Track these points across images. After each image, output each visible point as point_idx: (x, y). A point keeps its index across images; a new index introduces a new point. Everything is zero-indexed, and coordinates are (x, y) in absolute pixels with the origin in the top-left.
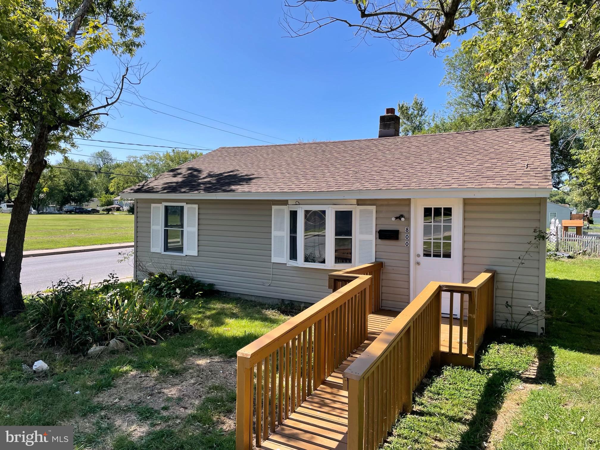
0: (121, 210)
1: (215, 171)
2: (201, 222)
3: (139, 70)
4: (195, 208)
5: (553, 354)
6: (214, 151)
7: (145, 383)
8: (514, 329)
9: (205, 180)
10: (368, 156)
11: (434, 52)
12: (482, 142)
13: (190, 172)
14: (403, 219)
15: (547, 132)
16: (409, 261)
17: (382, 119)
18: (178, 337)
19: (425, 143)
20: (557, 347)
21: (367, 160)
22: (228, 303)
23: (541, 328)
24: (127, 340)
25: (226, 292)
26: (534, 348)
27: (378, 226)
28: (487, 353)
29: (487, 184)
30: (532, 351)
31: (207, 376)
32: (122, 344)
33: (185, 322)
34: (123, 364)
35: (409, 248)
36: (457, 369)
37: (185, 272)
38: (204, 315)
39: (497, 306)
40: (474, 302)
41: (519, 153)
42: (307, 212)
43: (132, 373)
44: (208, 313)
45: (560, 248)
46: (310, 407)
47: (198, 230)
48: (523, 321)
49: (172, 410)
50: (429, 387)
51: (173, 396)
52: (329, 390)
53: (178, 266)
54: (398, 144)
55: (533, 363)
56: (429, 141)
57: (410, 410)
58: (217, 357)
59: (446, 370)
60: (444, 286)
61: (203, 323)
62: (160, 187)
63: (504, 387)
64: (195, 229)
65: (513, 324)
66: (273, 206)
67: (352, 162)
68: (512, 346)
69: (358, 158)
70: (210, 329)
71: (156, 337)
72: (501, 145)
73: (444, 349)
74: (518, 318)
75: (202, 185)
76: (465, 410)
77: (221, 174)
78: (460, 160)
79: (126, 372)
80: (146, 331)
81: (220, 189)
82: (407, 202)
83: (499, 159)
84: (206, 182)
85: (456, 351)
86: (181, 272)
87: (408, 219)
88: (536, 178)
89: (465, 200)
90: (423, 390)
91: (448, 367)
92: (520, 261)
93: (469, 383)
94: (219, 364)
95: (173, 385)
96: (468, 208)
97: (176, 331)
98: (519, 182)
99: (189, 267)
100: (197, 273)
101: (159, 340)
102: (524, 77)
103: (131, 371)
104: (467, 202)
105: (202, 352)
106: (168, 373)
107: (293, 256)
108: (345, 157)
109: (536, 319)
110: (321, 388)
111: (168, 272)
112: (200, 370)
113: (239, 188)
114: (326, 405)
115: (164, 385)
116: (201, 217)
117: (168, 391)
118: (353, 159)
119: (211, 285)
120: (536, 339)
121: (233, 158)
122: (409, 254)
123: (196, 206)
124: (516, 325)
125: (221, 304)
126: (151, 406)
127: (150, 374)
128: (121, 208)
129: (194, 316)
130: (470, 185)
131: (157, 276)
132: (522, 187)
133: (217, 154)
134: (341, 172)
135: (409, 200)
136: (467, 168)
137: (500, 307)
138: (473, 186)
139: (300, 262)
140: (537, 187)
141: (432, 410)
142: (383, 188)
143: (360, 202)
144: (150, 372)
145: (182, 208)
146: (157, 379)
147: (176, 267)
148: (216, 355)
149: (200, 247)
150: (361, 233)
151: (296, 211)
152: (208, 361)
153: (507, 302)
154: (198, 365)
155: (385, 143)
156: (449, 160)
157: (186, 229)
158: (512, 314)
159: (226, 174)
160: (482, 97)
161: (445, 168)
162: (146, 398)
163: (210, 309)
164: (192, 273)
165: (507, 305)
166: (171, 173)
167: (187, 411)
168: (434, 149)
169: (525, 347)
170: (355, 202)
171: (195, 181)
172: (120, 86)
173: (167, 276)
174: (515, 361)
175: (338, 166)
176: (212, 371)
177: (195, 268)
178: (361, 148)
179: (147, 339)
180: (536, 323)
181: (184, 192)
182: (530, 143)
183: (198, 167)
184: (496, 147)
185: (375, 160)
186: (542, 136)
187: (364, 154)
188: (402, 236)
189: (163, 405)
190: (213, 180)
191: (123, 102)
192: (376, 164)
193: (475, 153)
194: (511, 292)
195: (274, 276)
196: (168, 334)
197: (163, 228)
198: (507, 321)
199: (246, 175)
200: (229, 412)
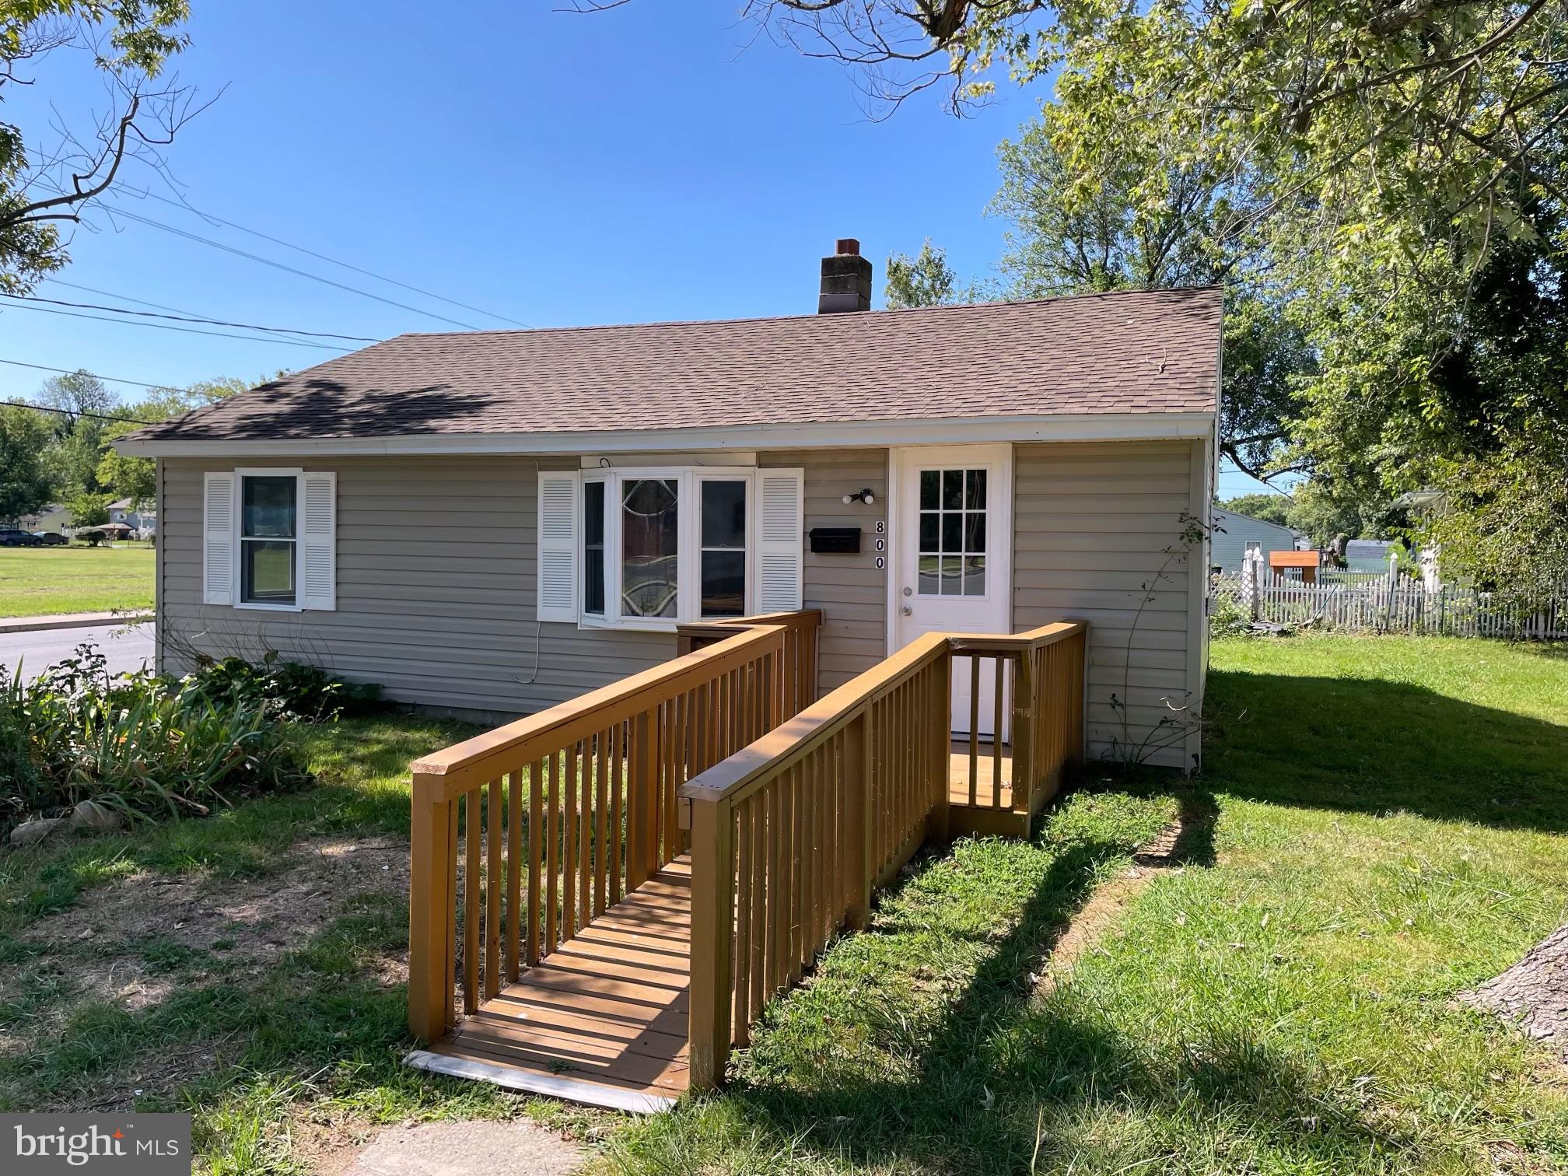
0: (131, 538)
1: (386, 389)
2: (346, 519)
3: (170, 104)
4: (327, 482)
5: (1216, 811)
6: (383, 344)
7: (171, 895)
8: (1131, 761)
9: (357, 408)
10: (791, 354)
11: (955, 102)
12: (1065, 322)
13: (315, 390)
14: (869, 499)
15: (1216, 299)
16: (884, 605)
17: (828, 265)
18: (273, 801)
19: (931, 326)
20: (1227, 796)
21: (787, 363)
22: (419, 730)
23: (1193, 756)
24: (125, 806)
25: (415, 706)
26: (1173, 800)
27: (809, 519)
28: (1061, 812)
29: (1067, 406)
30: (1170, 806)
31: (345, 877)
32: (111, 814)
33: (292, 766)
34: (110, 856)
35: (885, 572)
36: (989, 841)
37: (302, 656)
38: (351, 755)
39: (1092, 708)
40: (1029, 676)
41: (1147, 343)
42: (628, 485)
43: (133, 877)
44: (361, 751)
45: (1262, 613)
46: (615, 927)
47: (337, 540)
48: (1152, 739)
49: (241, 949)
50: (915, 879)
51: (246, 921)
52: (666, 890)
53: (280, 640)
54: (865, 327)
55: (1169, 828)
56: (942, 322)
57: (864, 924)
58: (379, 839)
59: (961, 847)
60: (956, 640)
61: (346, 772)
62: (230, 425)
63: (1093, 870)
64: (327, 540)
65: (1129, 749)
66: (540, 474)
67: (750, 368)
68: (1123, 798)
69: (764, 358)
70: (364, 784)
71: (208, 800)
72: (1109, 327)
73: (958, 796)
74: (1138, 734)
75: (346, 420)
76: (995, 918)
77: (402, 395)
78: (1015, 361)
79: (119, 875)
80: (180, 784)
81: (395, 428)
82: (879, 457)
83: (1100, 358)
84: (358, 412)
85: (985, 800)
86: (291, 655)
87: (882, 501)
88: (1181, 392)
89: (1017, 447)
90: (901, 885)
91: (967, 841)
92: (1144, 595)
93: (1013, 867)
94: (380, 853)
95: (249, 898)
96: (1026, 469)
97: (267, 785)
98: (1142, 401)
99: (314, 642)
100: (335, 658)
101: (216, 807)
102: (1153, 146)
103: (134, 872)
104: (1023, 454)
105: (336, 830)
106: (236, 873)
107: (595, 601)
108: (732, 357)
109: (1182, 734)
110: (648, 887)
111: (253, 656)
112: (328, 866)
113: (449, 425)
114: (657, 920)
115: (223, 898)
116: (345, 505)
117: (233, 910)
118: (752, 361)
119: (374, 688)
120: (1181, 782)
121: (436, 359)
122: (884, 587)
123: (331, 477)
124: (1136, 751)
125: (399, 733)
126: (182, 940)
127: (188, 879)
128: (132, 532)
129: (323, 758)
130: (1026, 410)
131: (221, 667)
132: (1146, 411)
133: (392, 350)
134: (720, 389)
135: (884, 452)
136: (1022, 376)
137: (1099, 712)
138: (1035, 412)
139: (613, 616)
140: (1181, 410)
141: (920, 921)
142: (820, 420)
143: (766, 459)
144: (185, 873)
145: (291, 482)
146: (203, 887)
147: (275, 643)
148: (375, 836)
149: (342, 587)
150: (768, 537)
151: (602, 484)
152: (352, 848)
153: (1114, 695)
154: (324, 857)
155: (835, 326)
156: (986, 360)
157: (302, 538)
158: (1125, 725)
159: (415, 396)
160: (1085, 249)
161: (974, 376)
162: (170, 926)
163: (366, 742)
164: (322, 657)
165: (1115, 703)
166: (264, 394)
167: (283, 949)
168: (952, 337)
169: (1153, 798)
170: (752, 459)
171: (328, 412)
172: (116, 146)
173: (251, 668)
174: (1124, 824)
175: (715, 375)
176: (359, 866)
177: (329, 643)
178: (774, 337)
179: (182, 804)
180: (1179, 744)
181: (297, 436)
182: (1175, 323)
183: (339, 381)
184: (1097, 332)
185: (805, 363)
186: (1205, 307)
187: (778, 351)
188: (868, 543)
189: (215, 940)
190: (378, 408)
191: (122, 188)
192: (807, 371)
193: (1047, 345)
194: (1122, 671)
195: (544, 657)
196: (245, 795)
197: (239, 539)
198: (1115, 743)
199: (470, 397)
200: (396, 948)
